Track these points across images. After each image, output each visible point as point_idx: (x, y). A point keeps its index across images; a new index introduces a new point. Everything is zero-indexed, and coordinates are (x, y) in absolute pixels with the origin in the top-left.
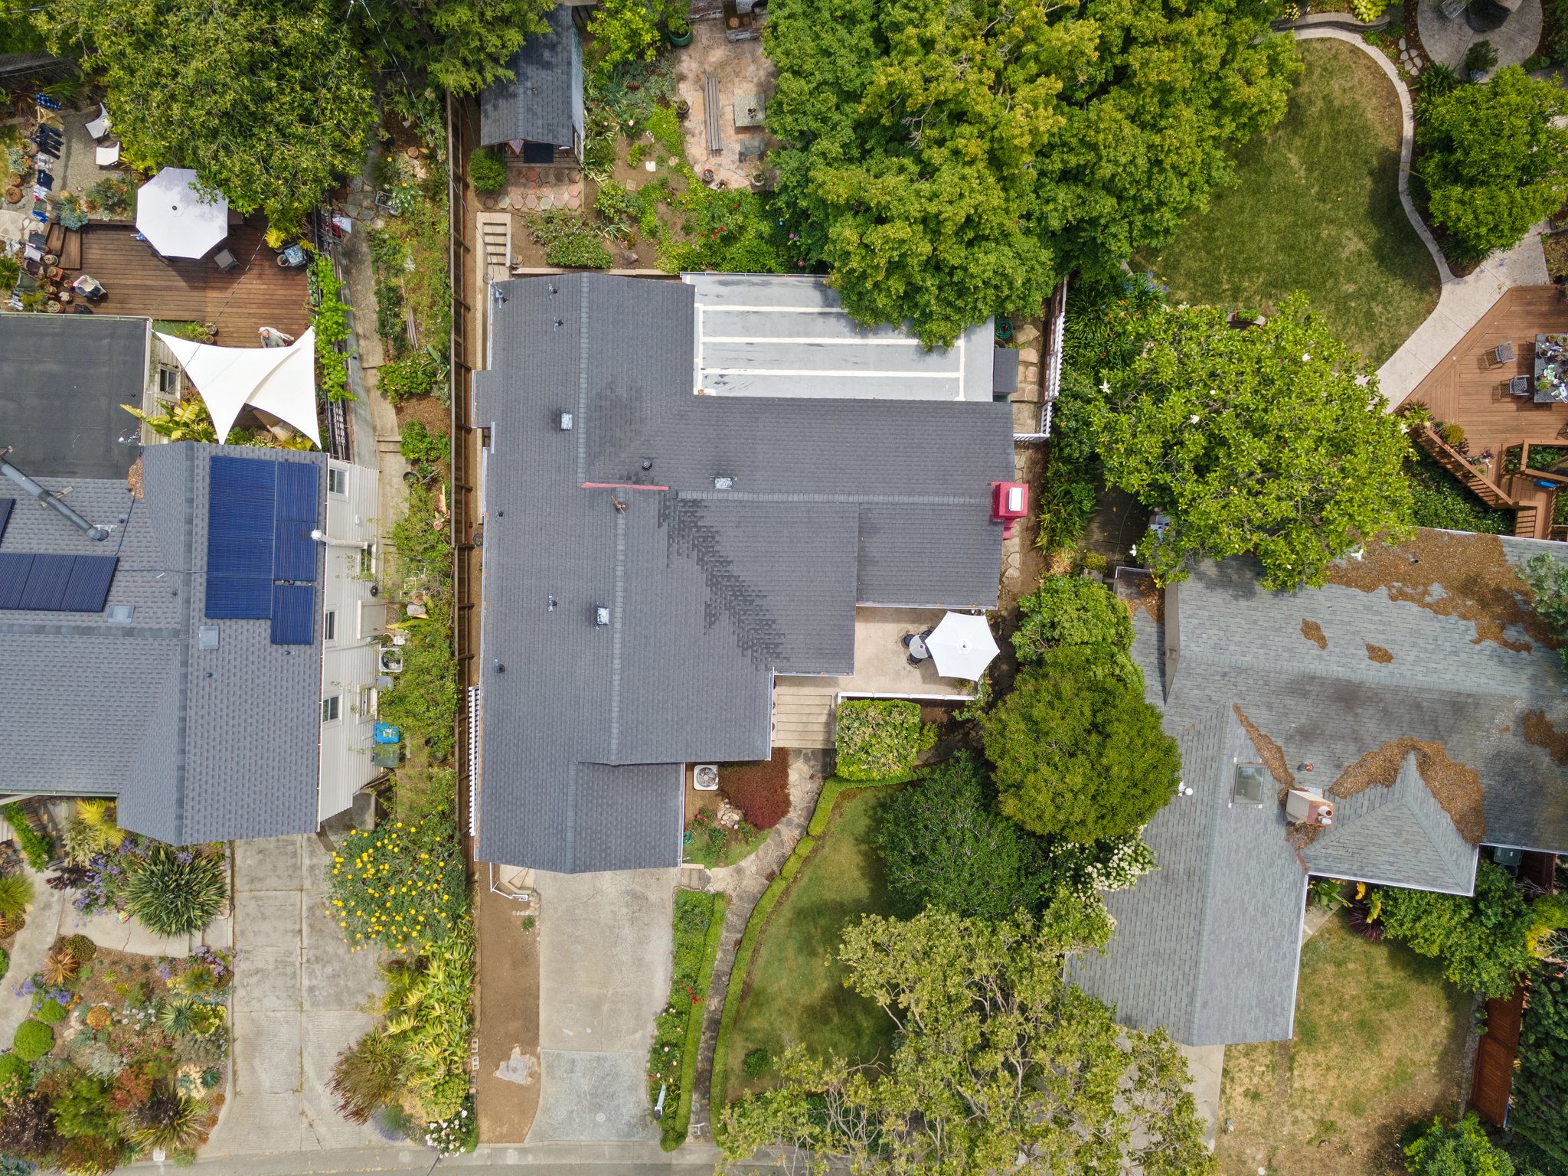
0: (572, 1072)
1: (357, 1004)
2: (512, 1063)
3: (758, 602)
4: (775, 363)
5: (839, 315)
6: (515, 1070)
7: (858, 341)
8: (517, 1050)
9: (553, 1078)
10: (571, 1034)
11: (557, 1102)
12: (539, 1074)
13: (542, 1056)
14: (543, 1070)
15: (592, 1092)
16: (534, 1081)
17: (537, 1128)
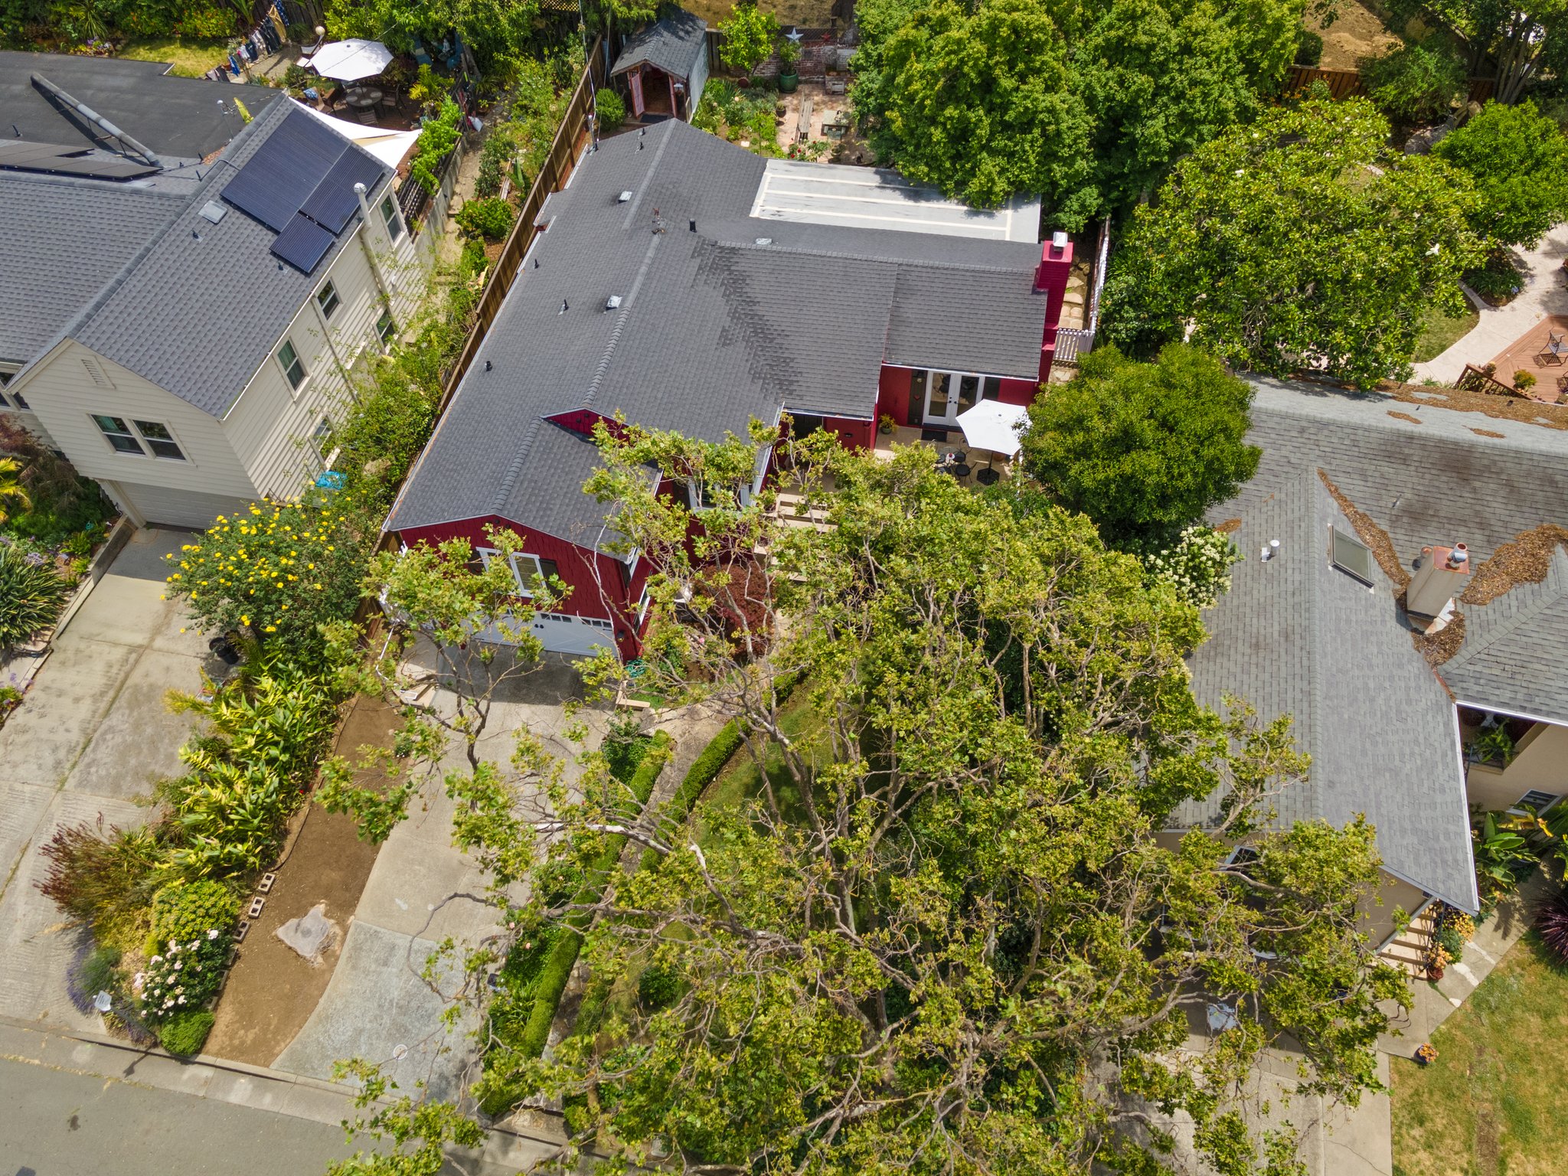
0: (385, 964)
1: (137, 795)
2: (307, 922)
3: (779, 340)
4: (830, 208)
5: (894, 189)
6: (307, 933)
7: (911, 203)
8: (321, 908)
9: (354, 967)
10: (405, 907)
11: (346, 1007)
12: (337, 959)
13: (351, 930)
14: (344, 953)
15: (402, 1002)
16: (325, 967)
17: (299, 1047)
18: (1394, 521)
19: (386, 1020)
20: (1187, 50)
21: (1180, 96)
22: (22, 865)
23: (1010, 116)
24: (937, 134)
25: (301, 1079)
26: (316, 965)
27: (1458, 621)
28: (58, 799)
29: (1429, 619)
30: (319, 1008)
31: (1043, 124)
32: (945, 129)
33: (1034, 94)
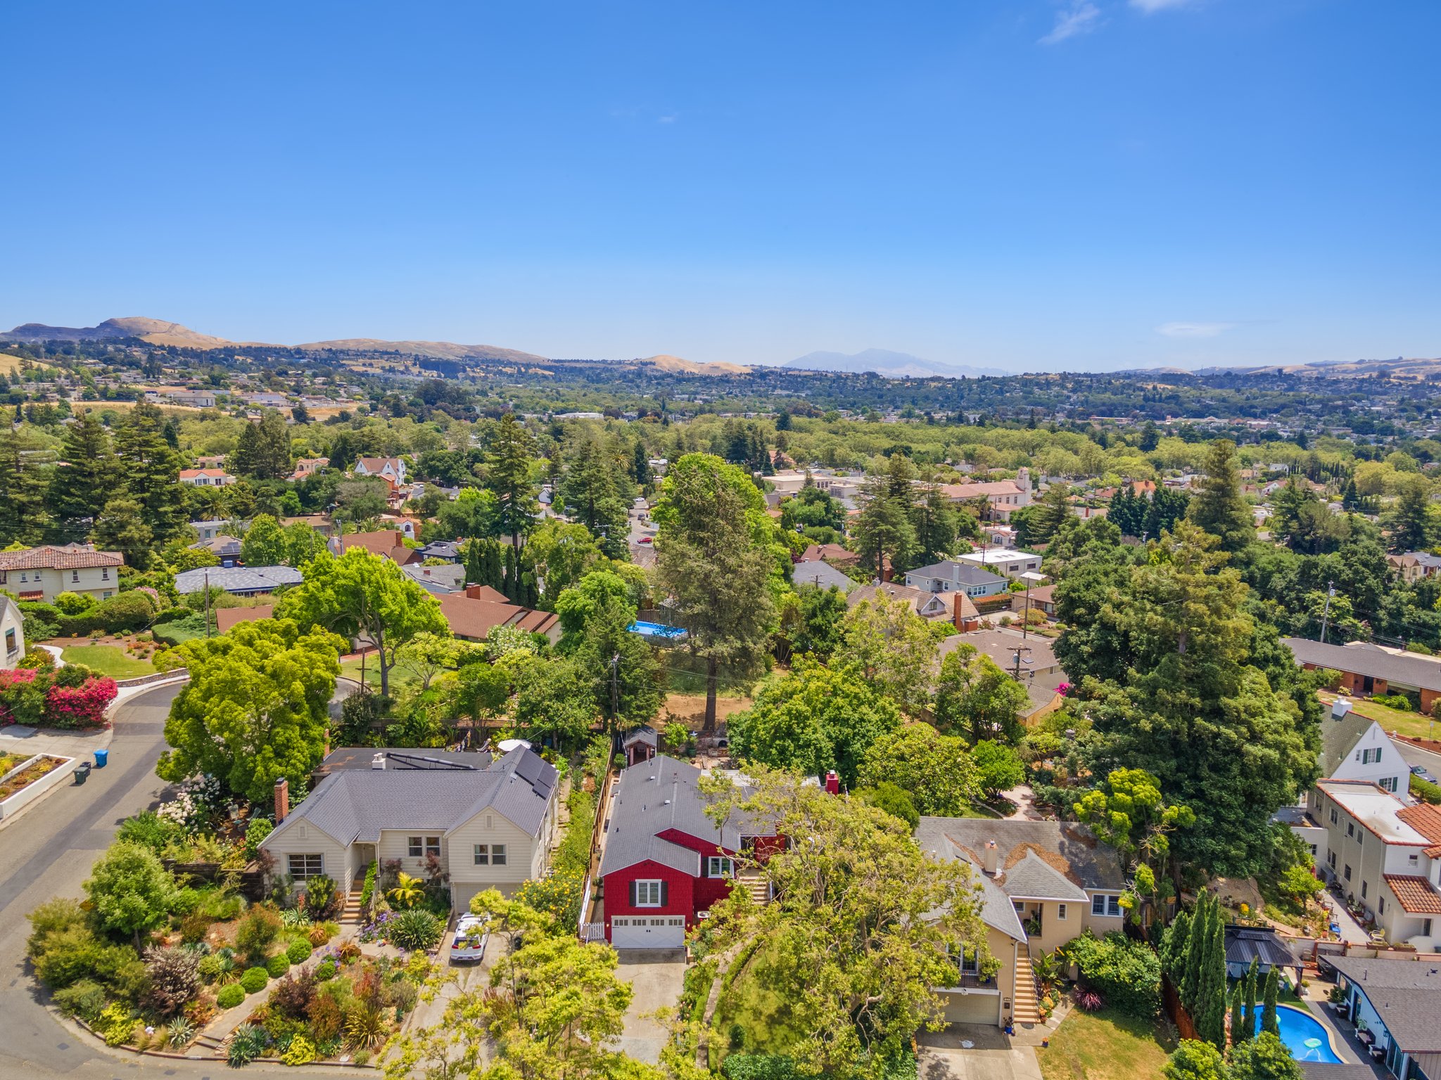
18: (974, 847)
20: (862, 720)
21: (864, 736)
23: (801, 743)
24: (774, 751)
27: (1004, 874)
29: (994, 874)
31: (814, 745)
33: (809, 734)
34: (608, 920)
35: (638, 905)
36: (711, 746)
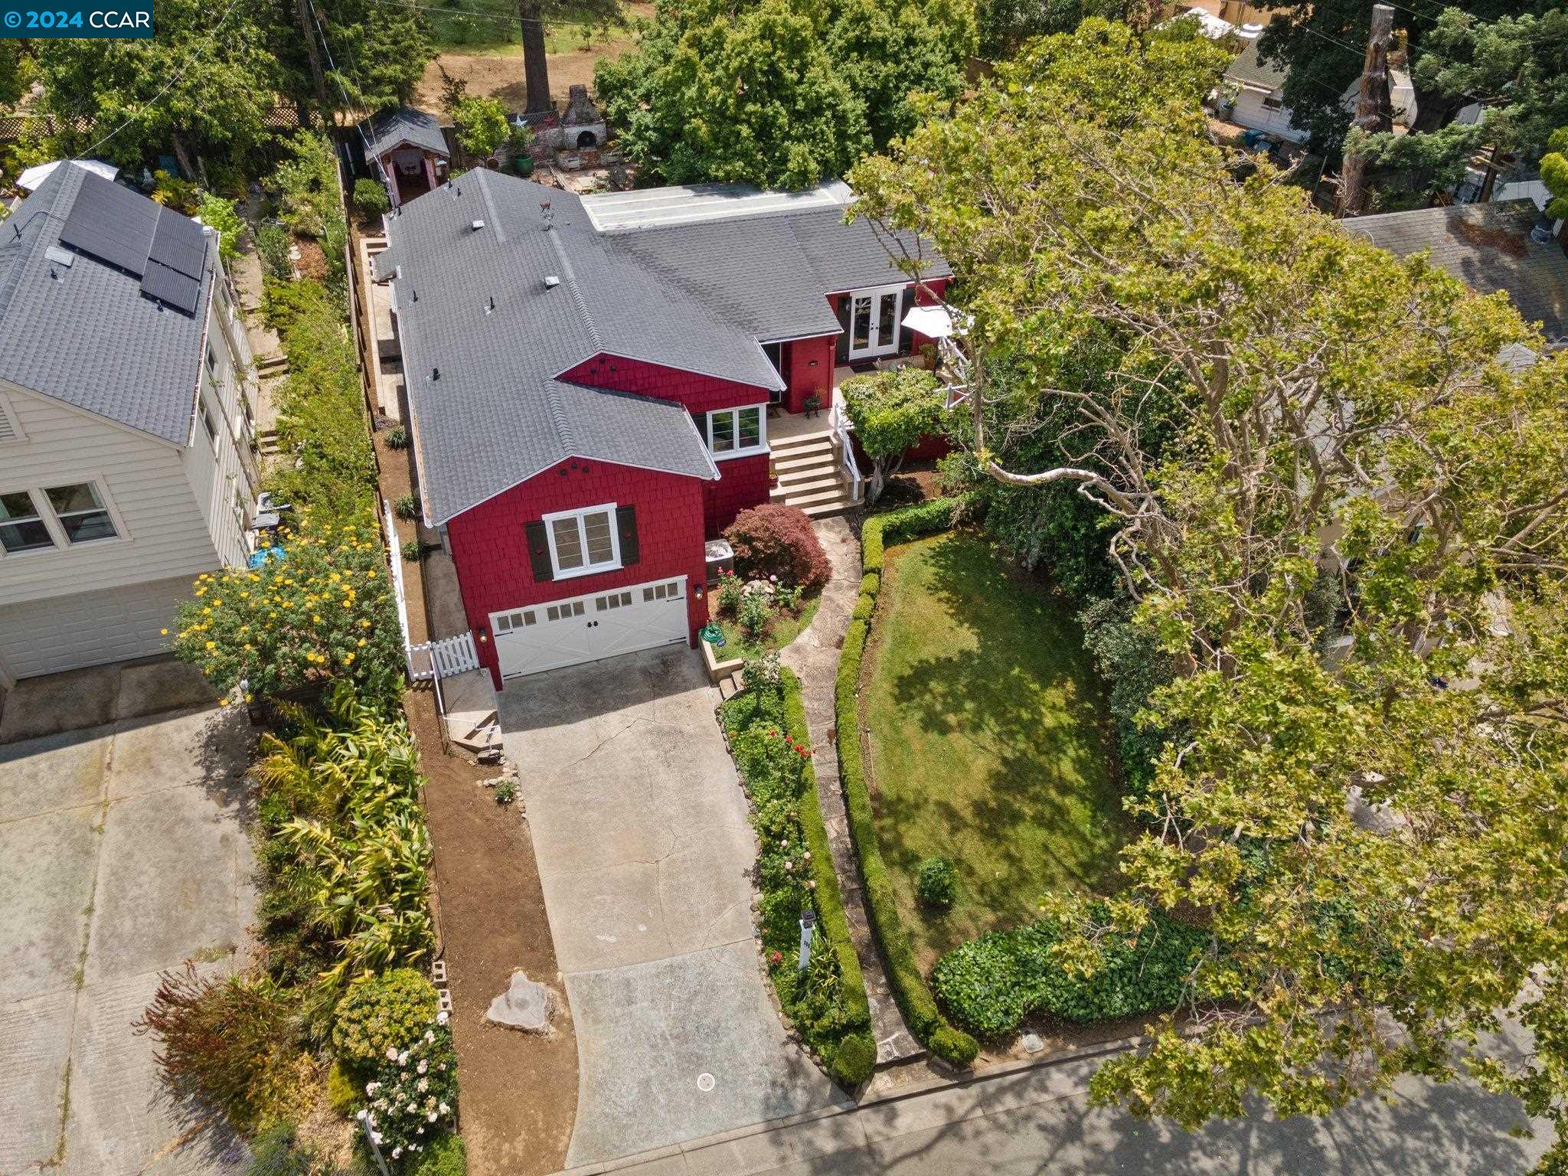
0: (630, 1002)
1: (200, 951)
2: (515, 993)
3: (716, 293)
5: (713, 194)
6: (522, 1005)
9: (597, 1021)
10: (613, 939)
11: (614, 1065)
12: (570, 1021)
13: (568, 986)
14: (576, 1012)
15: (675, 1032)
16: (561, 1035)
17: (586, 1130)
19: (669, 1058)
20: (910, 41)
22: (74, 1095)
23: (801, 105)
24: (745, 130)
25: (610, 1165)
26: (552, 1037)
28: (84, 998)
30: (583, 1080)
31: (831, 106)
32: (750, 125)
34: (479, 627)
35: (560, 574)
36: (561, 149)
